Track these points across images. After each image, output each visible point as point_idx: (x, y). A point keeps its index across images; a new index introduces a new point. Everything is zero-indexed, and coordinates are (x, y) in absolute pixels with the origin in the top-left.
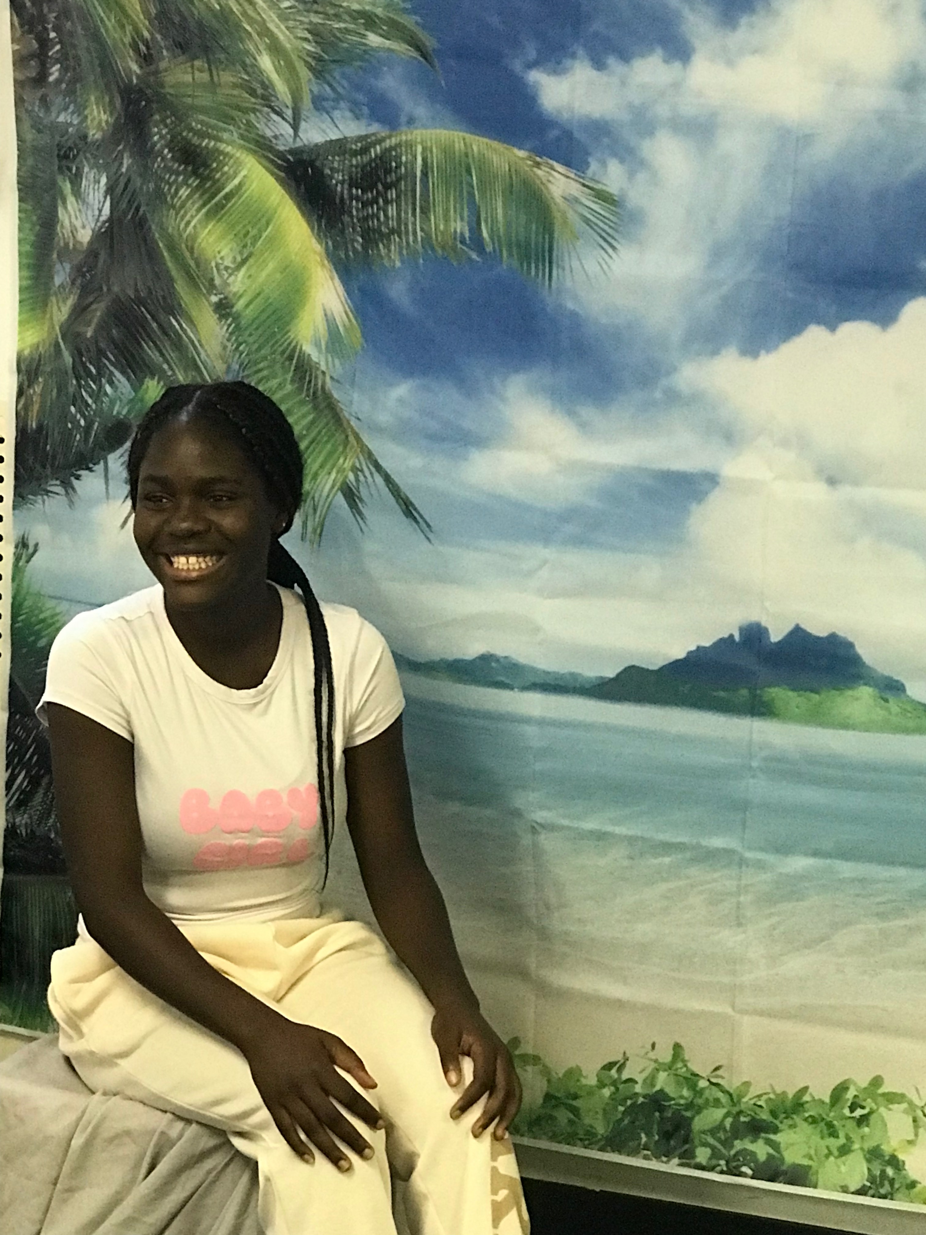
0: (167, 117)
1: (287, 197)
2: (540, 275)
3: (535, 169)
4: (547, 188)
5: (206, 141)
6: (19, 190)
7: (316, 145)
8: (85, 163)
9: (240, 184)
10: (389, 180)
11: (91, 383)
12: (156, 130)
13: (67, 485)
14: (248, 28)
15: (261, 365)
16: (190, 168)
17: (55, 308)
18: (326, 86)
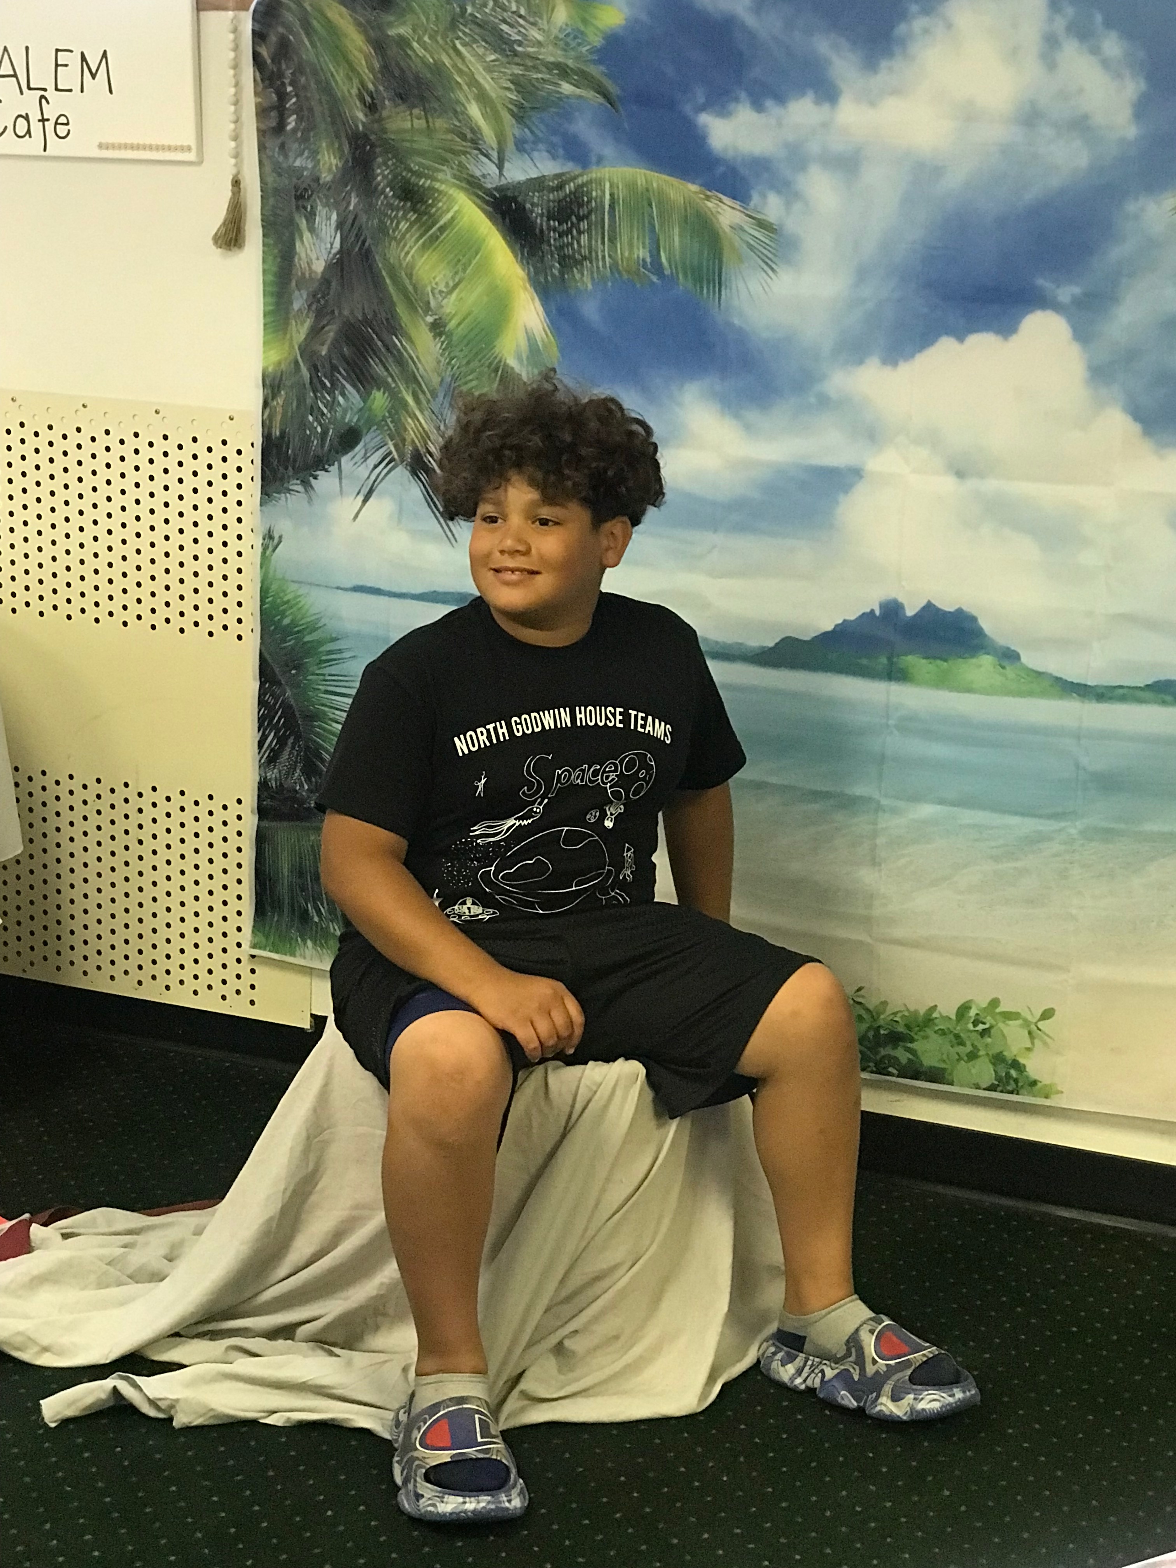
0: (389, 159)
1: (494, 229)
2: (711, 296)
3: (706, 202)
4: (717, 219)
5: (423, 180)
6: (263, 226)
7: (519, 183)
8: (318, 201)
9: (452, 217)
10: (581, 213)
11: (326, 395)
12: (379, 171)
13: (306, 484)
14: (459, 79)
15: (470, 377)
16: (409, 204)
17: (294, 329)
18: (526, 130)
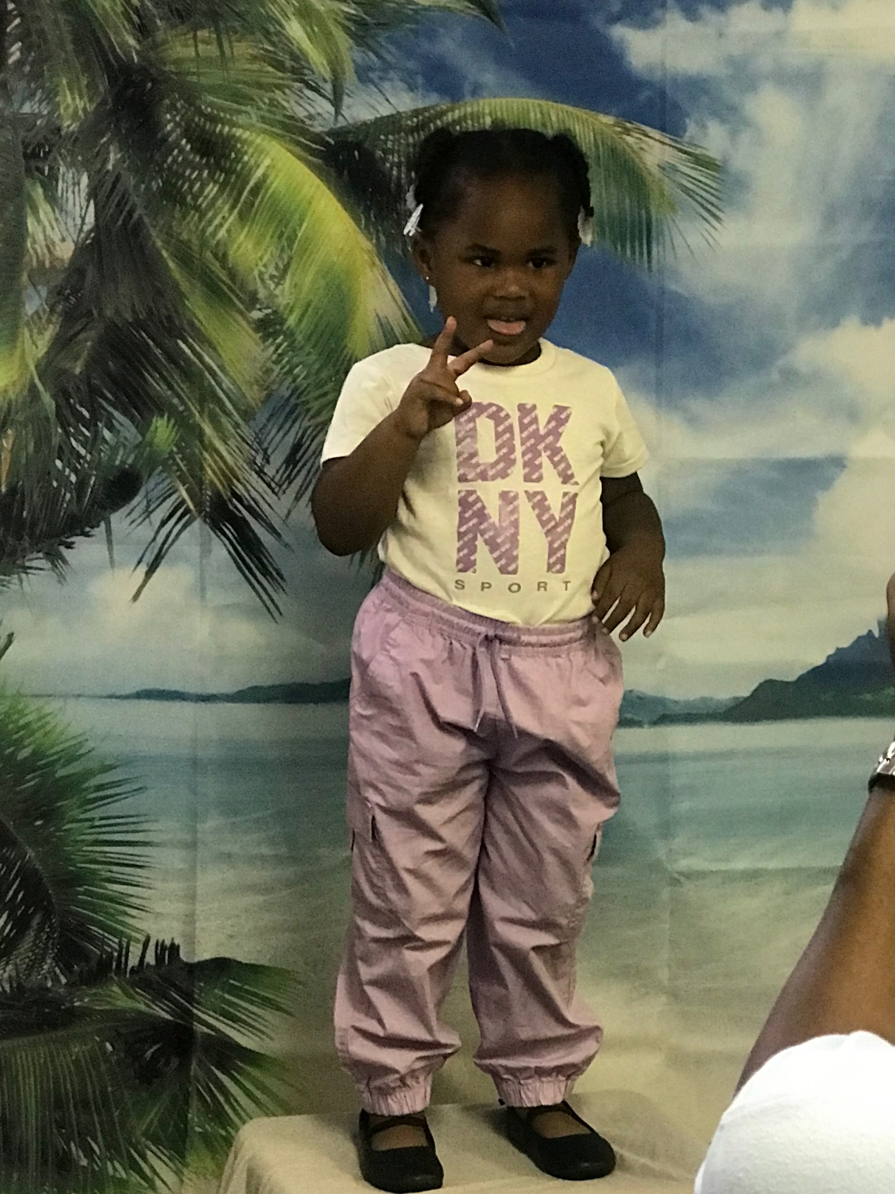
0: (177, 101)
1: (323, 187)
3: (625, 136)
4: (640, 158)
5: (220, 126)
7: (364, 124)
8: (60, 160)
9: (264, 175)
11: (84, 430)
13: (54, 557)
16: (212, 160)
17: (28, 342)
18: (371, 54)
